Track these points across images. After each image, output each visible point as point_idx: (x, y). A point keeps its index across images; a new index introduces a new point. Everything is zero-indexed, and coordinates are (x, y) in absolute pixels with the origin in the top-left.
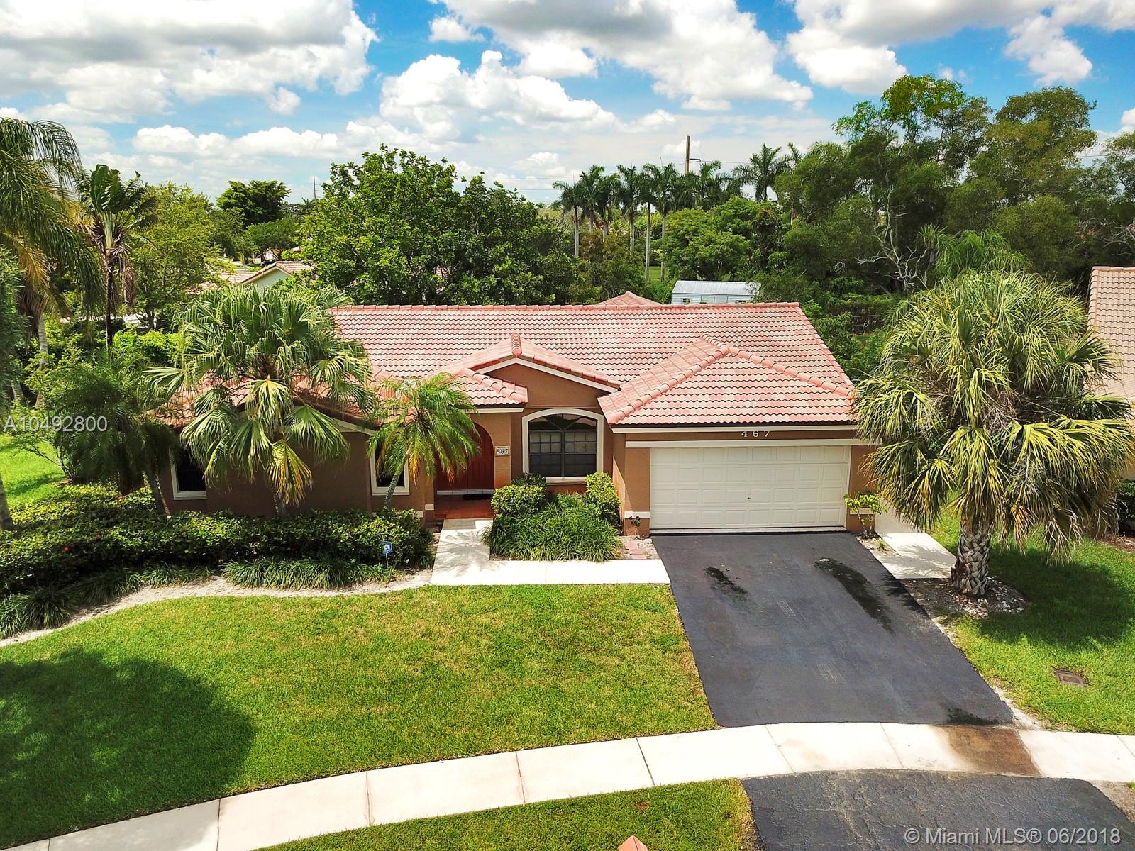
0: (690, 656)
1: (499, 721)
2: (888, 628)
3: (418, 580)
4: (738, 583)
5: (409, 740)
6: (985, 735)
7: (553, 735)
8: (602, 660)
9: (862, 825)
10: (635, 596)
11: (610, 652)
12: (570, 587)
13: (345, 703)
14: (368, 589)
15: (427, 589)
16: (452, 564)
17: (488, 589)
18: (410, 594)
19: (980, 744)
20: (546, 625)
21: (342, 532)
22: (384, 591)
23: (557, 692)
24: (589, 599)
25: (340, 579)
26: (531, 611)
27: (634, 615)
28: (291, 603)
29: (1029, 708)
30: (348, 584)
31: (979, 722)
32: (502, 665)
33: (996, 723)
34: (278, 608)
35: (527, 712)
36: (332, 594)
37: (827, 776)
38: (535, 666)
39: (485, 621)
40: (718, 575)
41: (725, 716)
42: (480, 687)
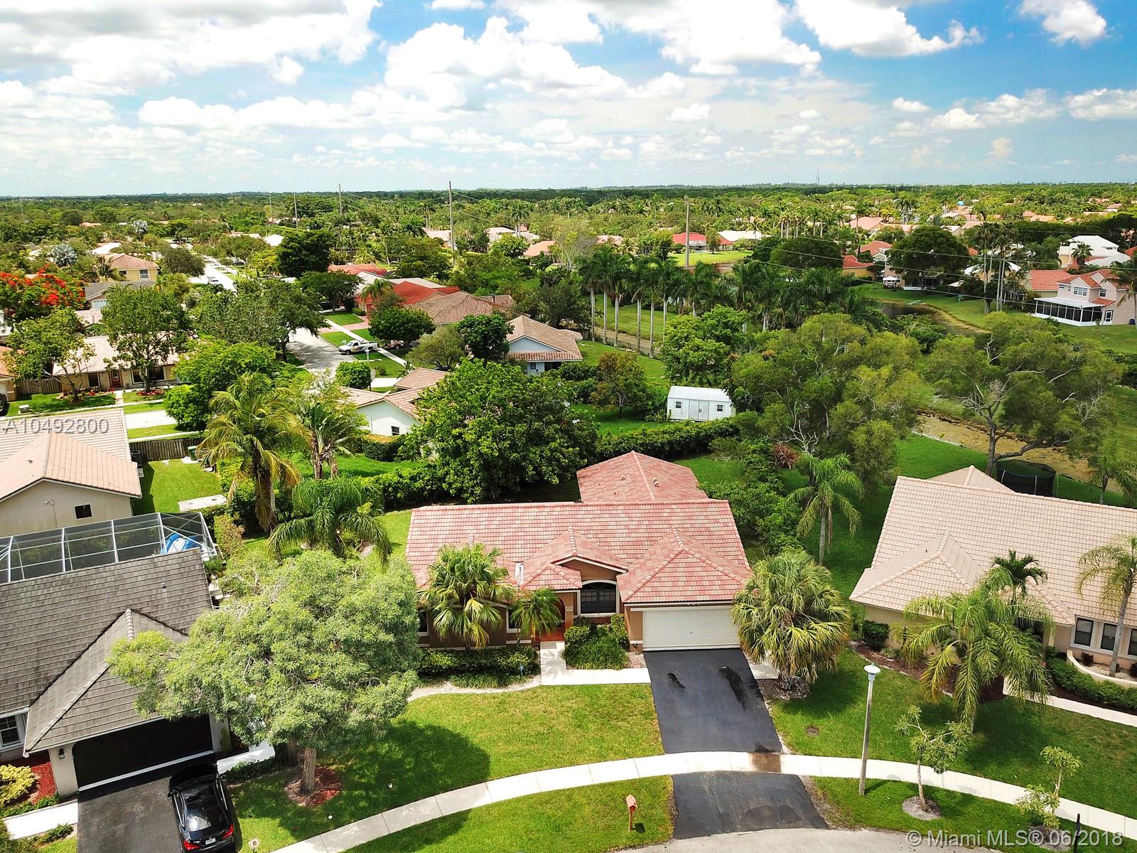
0: (657, 721)
1: (580, 752)
2: (744, 707)
3: (534, 682)
4: (681, 682)
5: (548, 760)
6: (767, 756)
7: (602, 758)
8: (620, 724)
9: (711, 791)
10: (634, 689)
11: (623, 720)
12: (605, 685)
13: (519, 745)
14: (515, 688)
15: (541, 687)
16: (550, 672)
17: (568, 687)
18: (534, 690)
19: (764, 760)
20: (596, 707)
21: (502, 662)
22: (522, 688)
23: (603, 740)
24: (614, 692)
25: (503, 683)
26: (588, 699)
27: (633, 701)
28: (484, 697)
29: (789, 745)
30: (506, 686)
31: (767, 751)
32: (579, 726)
33: (774, 751)
34: (479, 699)
35: (591, 748)
36: (500, 691)
37: (702, 774)
38: (592, 727)
39: (569, 705)
40: (673, 677)
41: (668, 749)
42: (572, 738)
